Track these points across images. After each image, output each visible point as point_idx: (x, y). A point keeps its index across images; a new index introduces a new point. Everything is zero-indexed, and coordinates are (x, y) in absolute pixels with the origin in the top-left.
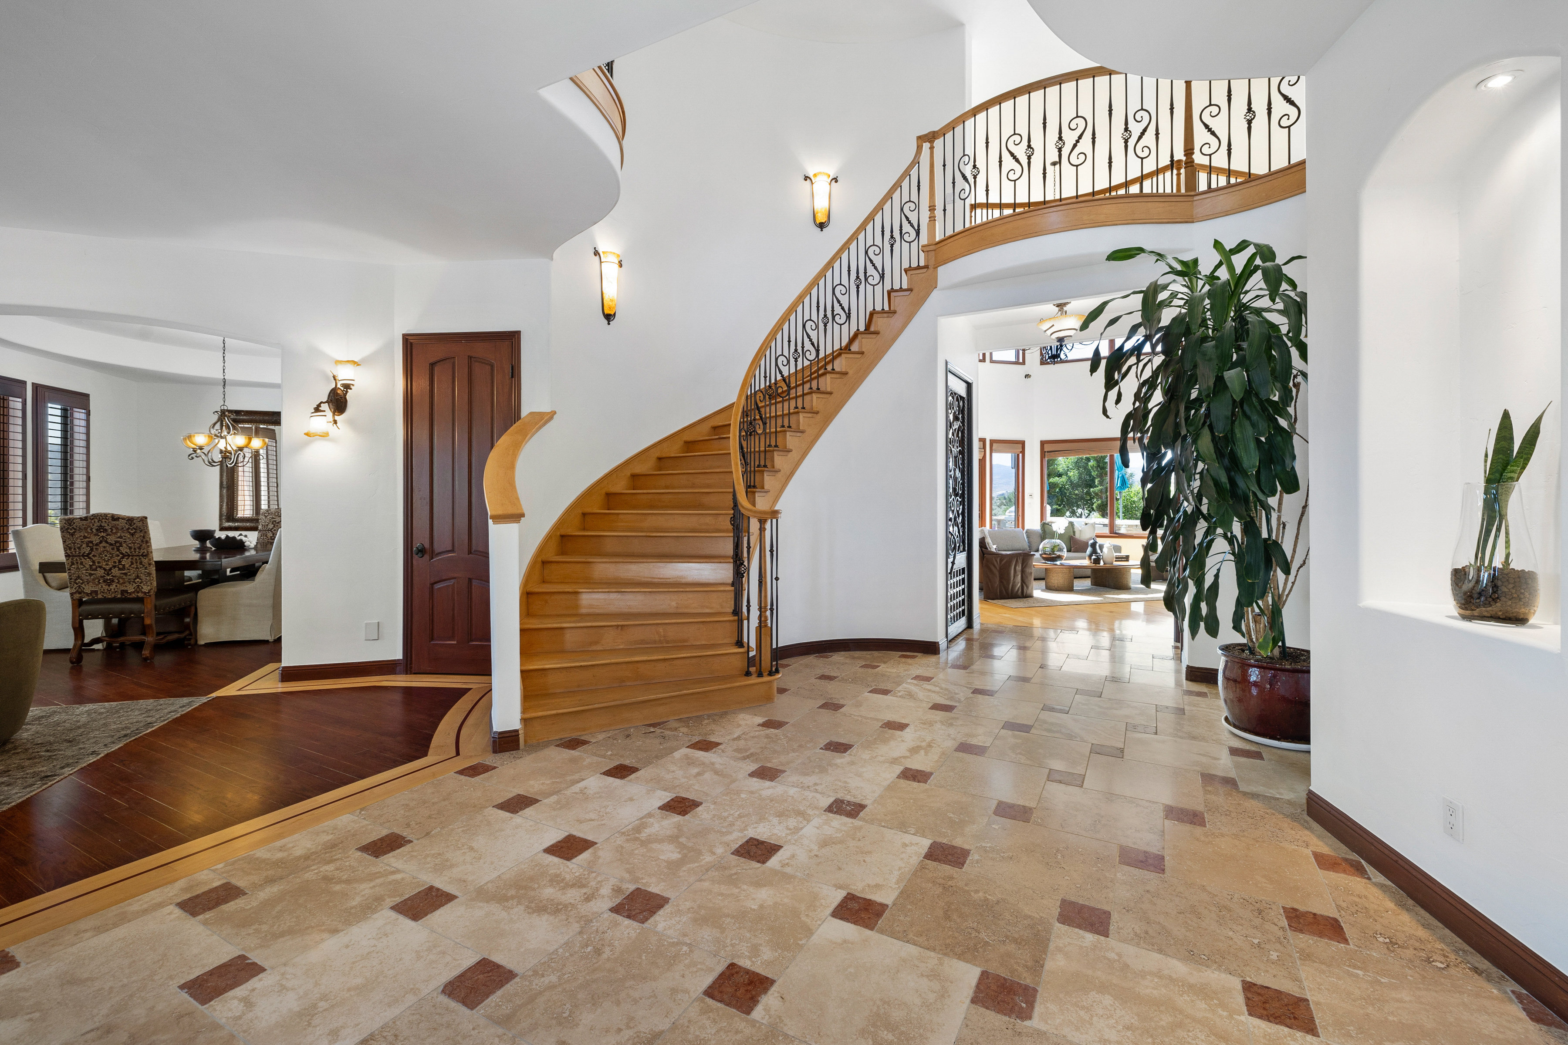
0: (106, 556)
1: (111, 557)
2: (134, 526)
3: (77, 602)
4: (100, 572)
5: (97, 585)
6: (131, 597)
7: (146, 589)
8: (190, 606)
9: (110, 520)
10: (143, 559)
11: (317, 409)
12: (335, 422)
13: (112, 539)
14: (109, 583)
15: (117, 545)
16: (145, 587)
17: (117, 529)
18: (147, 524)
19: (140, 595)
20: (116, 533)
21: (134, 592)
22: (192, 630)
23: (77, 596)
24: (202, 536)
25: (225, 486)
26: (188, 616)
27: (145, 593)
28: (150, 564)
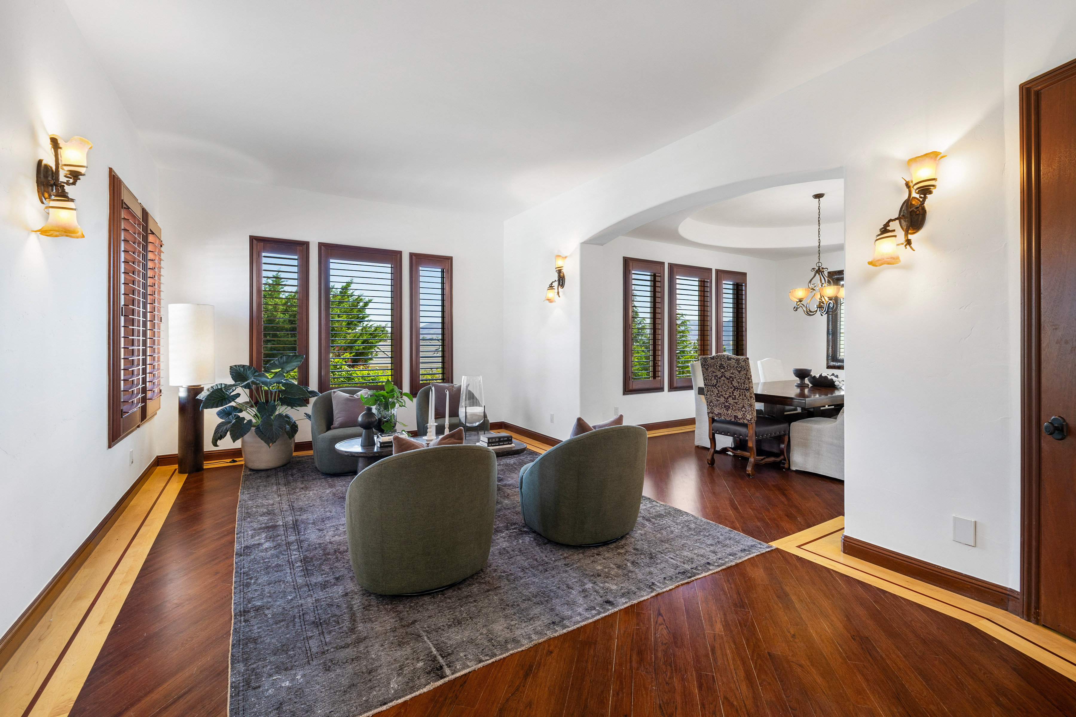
0: (725, 387)
1: (728, 389)
2: (740, 365)
3: (711, 419)
4: (722, 400)
5: (721, 409)
6: (740, 422)
7: (749, 417)
8: (784, 435)
9: (726, 360)
10: (746, 393)
11: (885, 230)
12: (909, 242)
13: (728, 374)
14: (727, 408)
15: (731, 379)
16: (748, 416)
17: (730, 367)
18: (749, 363)
19: (746, 422)
20: (730, 370)
21: (741, 418)
22: (785, 455)
23: (711, 415)
24: (802, 374)
25: (831, 333)
26: (783, 443)
27: (748, 420)
28: (751, 397)
